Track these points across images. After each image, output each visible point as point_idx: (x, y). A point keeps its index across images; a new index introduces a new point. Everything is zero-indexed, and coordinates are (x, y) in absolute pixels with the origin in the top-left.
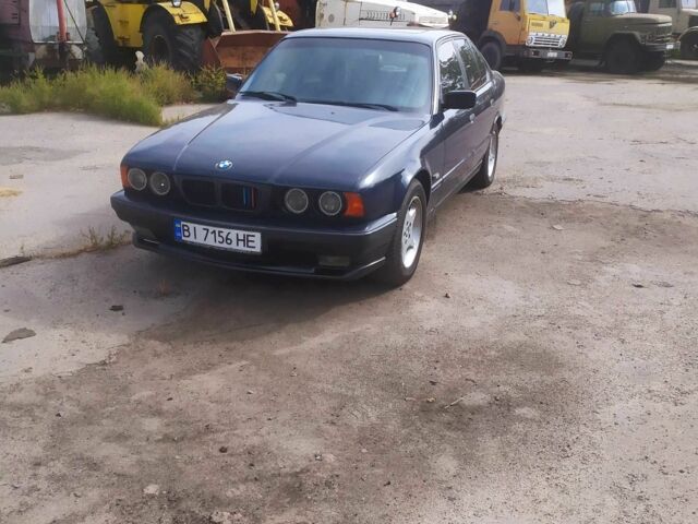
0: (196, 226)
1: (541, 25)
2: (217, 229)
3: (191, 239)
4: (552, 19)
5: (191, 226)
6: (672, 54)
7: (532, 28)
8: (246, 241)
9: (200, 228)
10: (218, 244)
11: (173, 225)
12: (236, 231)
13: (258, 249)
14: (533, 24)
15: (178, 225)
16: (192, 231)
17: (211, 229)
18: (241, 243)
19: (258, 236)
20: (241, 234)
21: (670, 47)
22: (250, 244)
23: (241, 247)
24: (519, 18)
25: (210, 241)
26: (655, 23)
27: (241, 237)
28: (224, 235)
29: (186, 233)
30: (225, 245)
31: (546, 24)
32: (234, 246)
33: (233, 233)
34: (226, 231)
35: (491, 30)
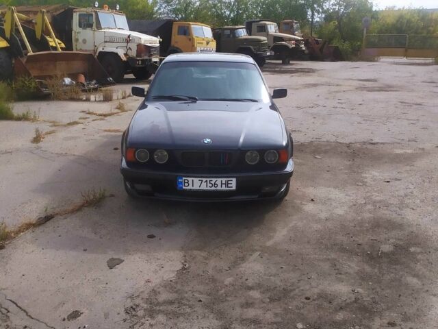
0: (194, 179)
1: (202, 43)
2: (208, 180)
3: (190, 187)
4: (207, 40)
5: (190, 179)
6: (270, 57)
7: (198, 45)
8: (227, 184)
9: (196, 180)
10: (208, 188)
11: (176, 180)
12: (221, 179)
13: (234, 188)
14: (199, 43)
15: (180, 180)
16: (190, 183)
17: (204, 180)
18: (224, 186)
19: (234, 180)
20: (224, 180)
21: (268, 54)
22: (229, 185)
23: (224, 188)
24: (190, 40)
25: (204, 187)
26: (259, 41)
27: (224, 182)
28: (213, 182)
29: (186, 184)
30: (213, 188)
31: (205, 43)
32: (219, 188)
33: (219, 181)
34: (214, 180)
35: (174, 47)
